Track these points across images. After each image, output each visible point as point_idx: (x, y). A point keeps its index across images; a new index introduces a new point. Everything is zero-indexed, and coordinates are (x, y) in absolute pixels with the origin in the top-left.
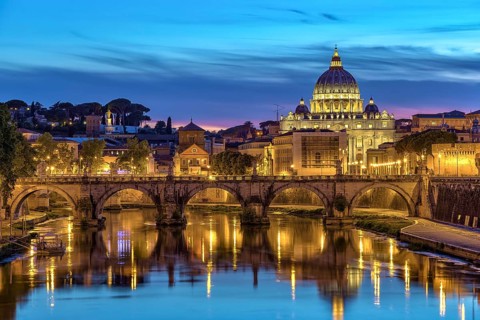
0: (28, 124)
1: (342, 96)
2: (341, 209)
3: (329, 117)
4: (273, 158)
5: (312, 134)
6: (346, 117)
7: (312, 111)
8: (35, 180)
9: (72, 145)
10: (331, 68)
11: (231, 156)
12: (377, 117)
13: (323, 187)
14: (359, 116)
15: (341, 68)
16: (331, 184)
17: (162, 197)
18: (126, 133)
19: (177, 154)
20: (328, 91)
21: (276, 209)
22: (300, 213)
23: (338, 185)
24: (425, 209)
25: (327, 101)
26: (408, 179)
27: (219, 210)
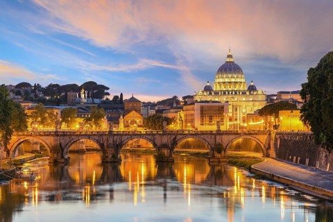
0: (32, 98)
1: (233, 80)
2: (219, 152)
3: (225, 93)
4: (183, 119)
5: (207, 104)
6: (236, 93)
7: (214, 89)
8: (26, 133)
9: (57, 111)
10: (227, 62)
11: (156, 118)
12: (255, 93)
13: (208, 138)
14: (244, 93)
15: (232, 62)
16: (213, 136)
17: (105, 144)
18: (94, 103)
19: (121, 117)
20: (225, 76)
21: (183, 152)
22: (197, 154)
23: (218, 137)
24: (272, 152)
25: (224, 83)
26: (263, 133)
27: (147, 152)
